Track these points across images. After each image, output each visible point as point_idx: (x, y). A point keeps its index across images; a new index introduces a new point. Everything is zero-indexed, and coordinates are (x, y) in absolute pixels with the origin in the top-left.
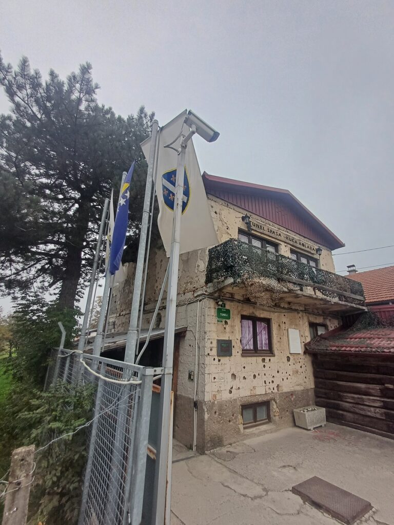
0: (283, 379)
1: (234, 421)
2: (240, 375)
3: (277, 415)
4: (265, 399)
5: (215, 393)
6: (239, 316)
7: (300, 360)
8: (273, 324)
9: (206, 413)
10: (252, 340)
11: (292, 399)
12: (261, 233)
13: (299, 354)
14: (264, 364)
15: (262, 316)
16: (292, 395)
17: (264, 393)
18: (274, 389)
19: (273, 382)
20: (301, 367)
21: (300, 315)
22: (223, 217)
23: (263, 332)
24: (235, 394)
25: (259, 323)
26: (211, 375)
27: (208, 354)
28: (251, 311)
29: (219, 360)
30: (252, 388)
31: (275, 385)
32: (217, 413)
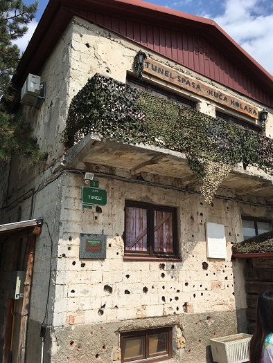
0: (194, 295)
1: (106, 355)
2: (119, 287)
3: (182, 346)
4: (162, 323)
5: (73, 314)
6: (122, 201)
7: (225, 269)
8: (181, 216)
9: (54, 344)
10: (145, 237)
11: (209, 324)
12: (167, 83)
13: (224, 259)
14: (163, 272)
15: (163, 203)
16: (208, 318)
17: (161, 314)
18: (177, 309)
19: (177, 298)
20: (226, 278)
21: (227, 205)
22: (99, 52)
23: (165, 227)
24: (110, 316)
25: (159, 213)
26: (66, 287)
27: (64, 255)
28: (144, 195)
29: (83, 265)
30: (140, 307)
31: (180, 303)
32: (75, 344)
